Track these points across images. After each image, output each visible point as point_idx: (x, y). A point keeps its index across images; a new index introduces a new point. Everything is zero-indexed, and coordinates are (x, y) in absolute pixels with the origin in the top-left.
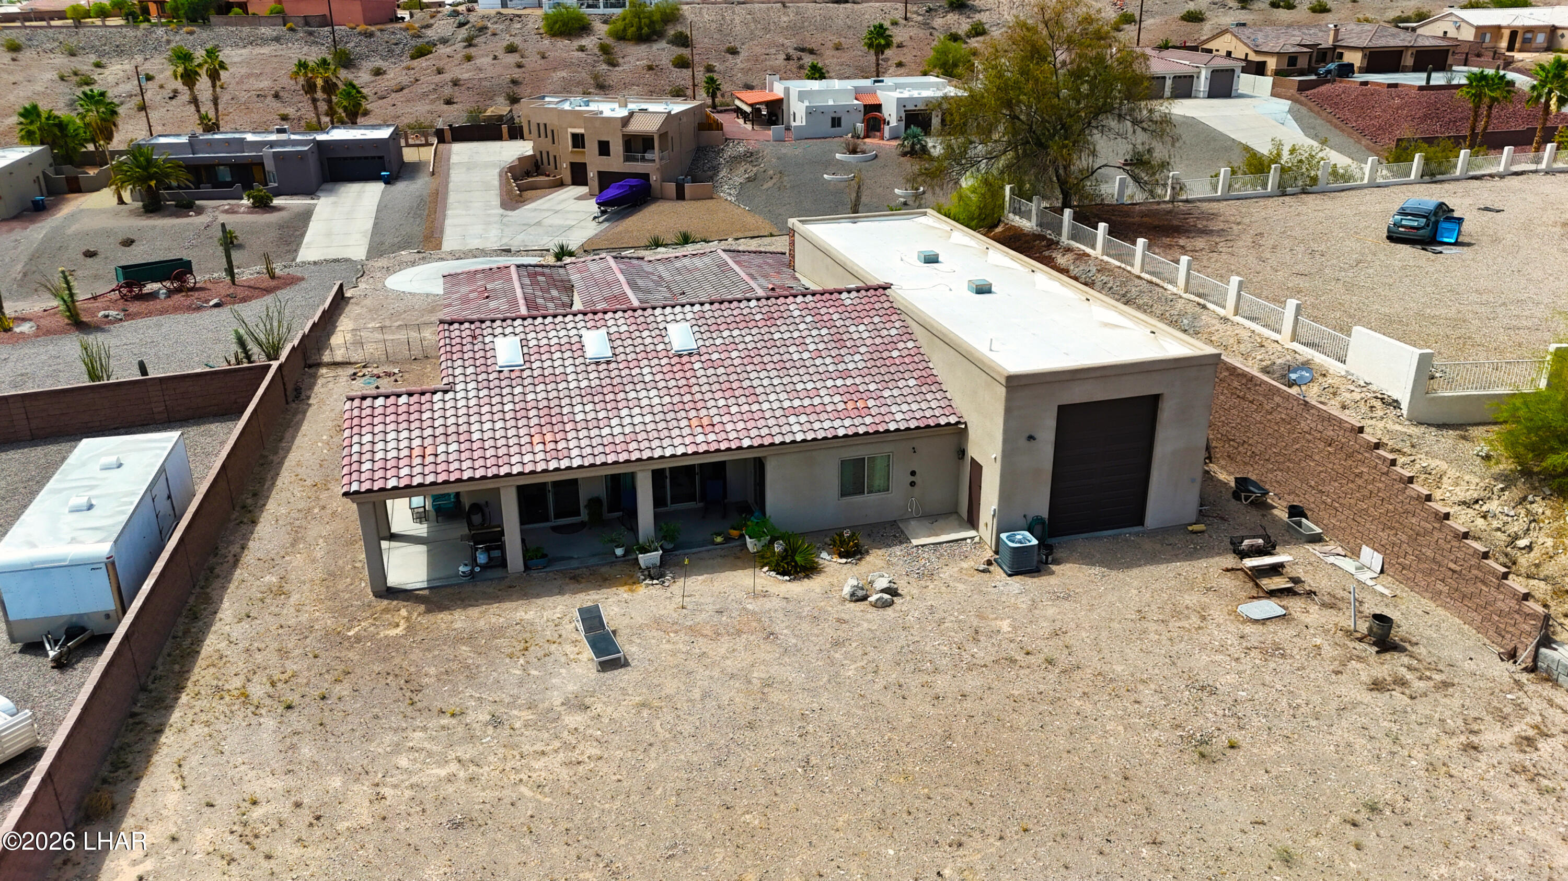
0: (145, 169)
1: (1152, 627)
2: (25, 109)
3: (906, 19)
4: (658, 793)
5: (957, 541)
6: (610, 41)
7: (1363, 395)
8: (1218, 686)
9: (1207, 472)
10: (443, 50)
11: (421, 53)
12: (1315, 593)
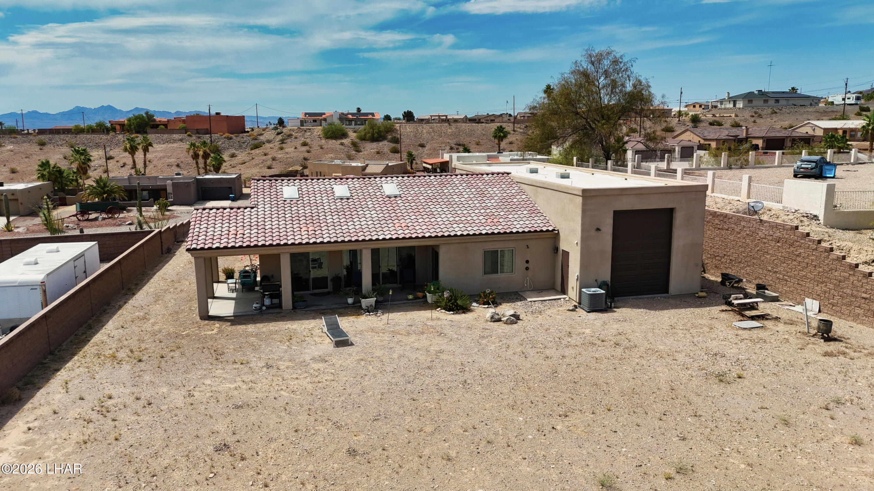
0: (103, 188)
1: (680, 332)
2: (42, 162)
3: (514, 131)
4: (369, 394)
5: (555, 299)
6: (357, 140)
7: (795, 216)
8: (726, 353)
9: (704, 277)
10: (268, 145)
11: (256, 147)
12: (780, 318)
